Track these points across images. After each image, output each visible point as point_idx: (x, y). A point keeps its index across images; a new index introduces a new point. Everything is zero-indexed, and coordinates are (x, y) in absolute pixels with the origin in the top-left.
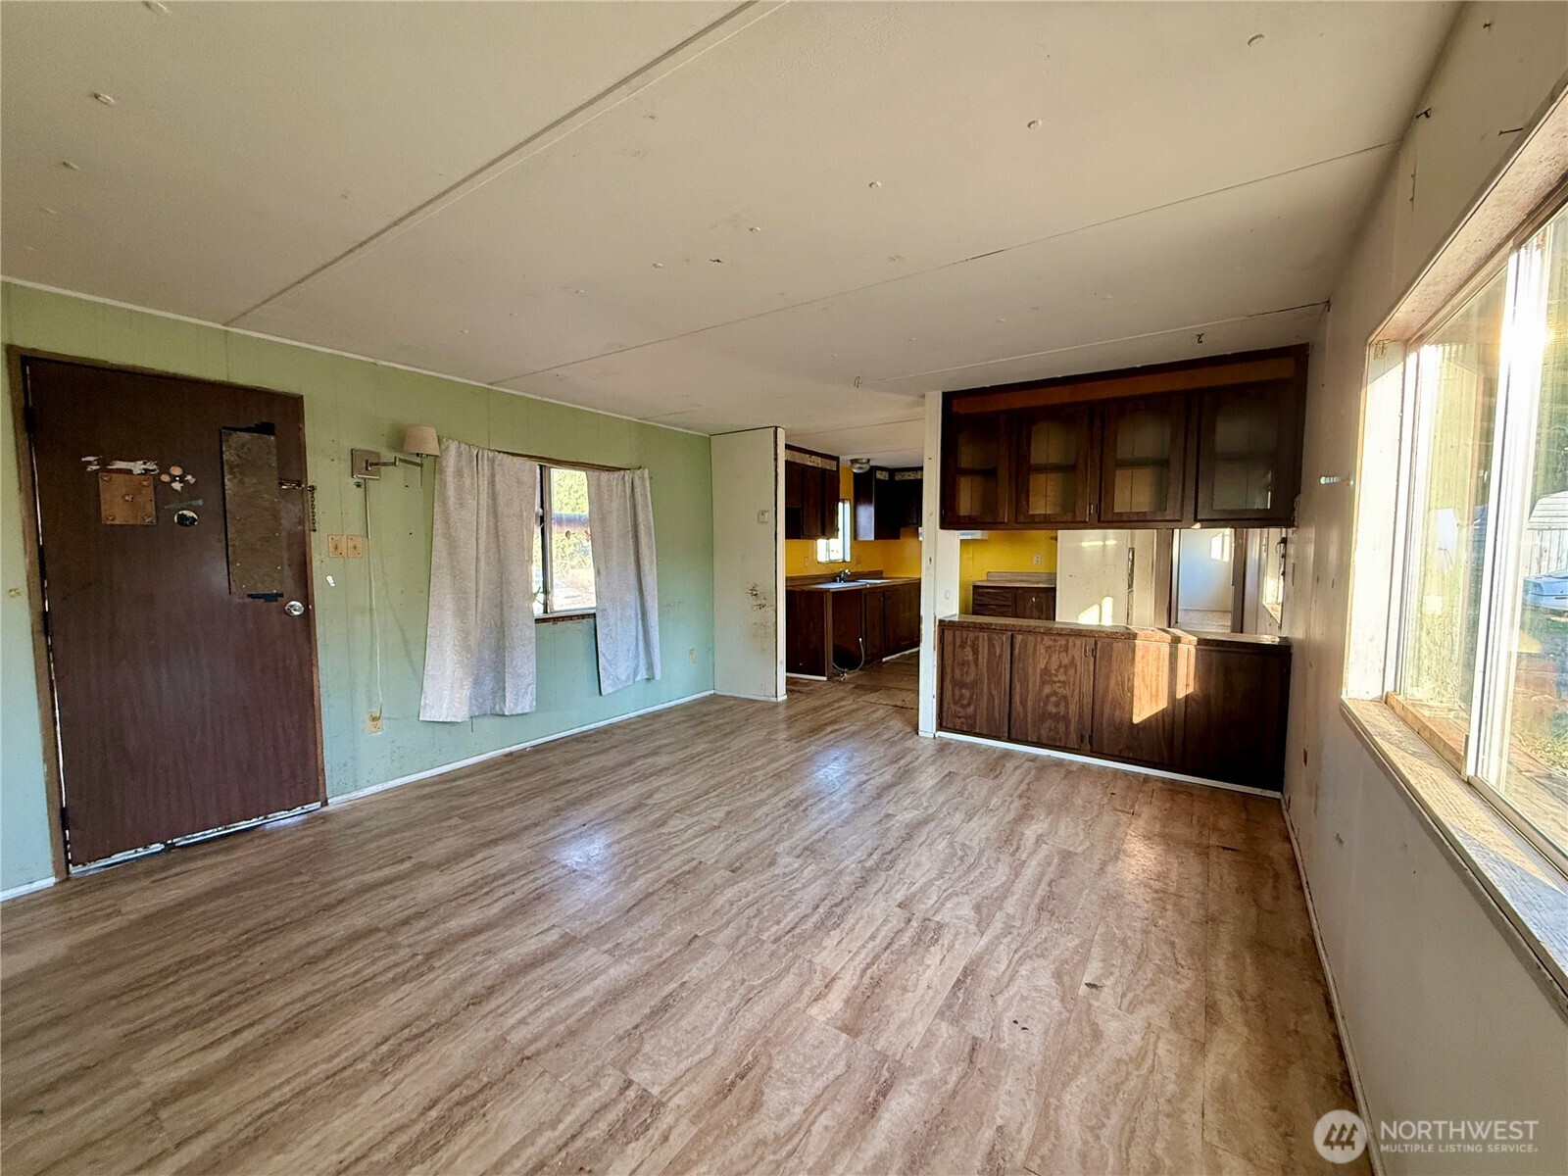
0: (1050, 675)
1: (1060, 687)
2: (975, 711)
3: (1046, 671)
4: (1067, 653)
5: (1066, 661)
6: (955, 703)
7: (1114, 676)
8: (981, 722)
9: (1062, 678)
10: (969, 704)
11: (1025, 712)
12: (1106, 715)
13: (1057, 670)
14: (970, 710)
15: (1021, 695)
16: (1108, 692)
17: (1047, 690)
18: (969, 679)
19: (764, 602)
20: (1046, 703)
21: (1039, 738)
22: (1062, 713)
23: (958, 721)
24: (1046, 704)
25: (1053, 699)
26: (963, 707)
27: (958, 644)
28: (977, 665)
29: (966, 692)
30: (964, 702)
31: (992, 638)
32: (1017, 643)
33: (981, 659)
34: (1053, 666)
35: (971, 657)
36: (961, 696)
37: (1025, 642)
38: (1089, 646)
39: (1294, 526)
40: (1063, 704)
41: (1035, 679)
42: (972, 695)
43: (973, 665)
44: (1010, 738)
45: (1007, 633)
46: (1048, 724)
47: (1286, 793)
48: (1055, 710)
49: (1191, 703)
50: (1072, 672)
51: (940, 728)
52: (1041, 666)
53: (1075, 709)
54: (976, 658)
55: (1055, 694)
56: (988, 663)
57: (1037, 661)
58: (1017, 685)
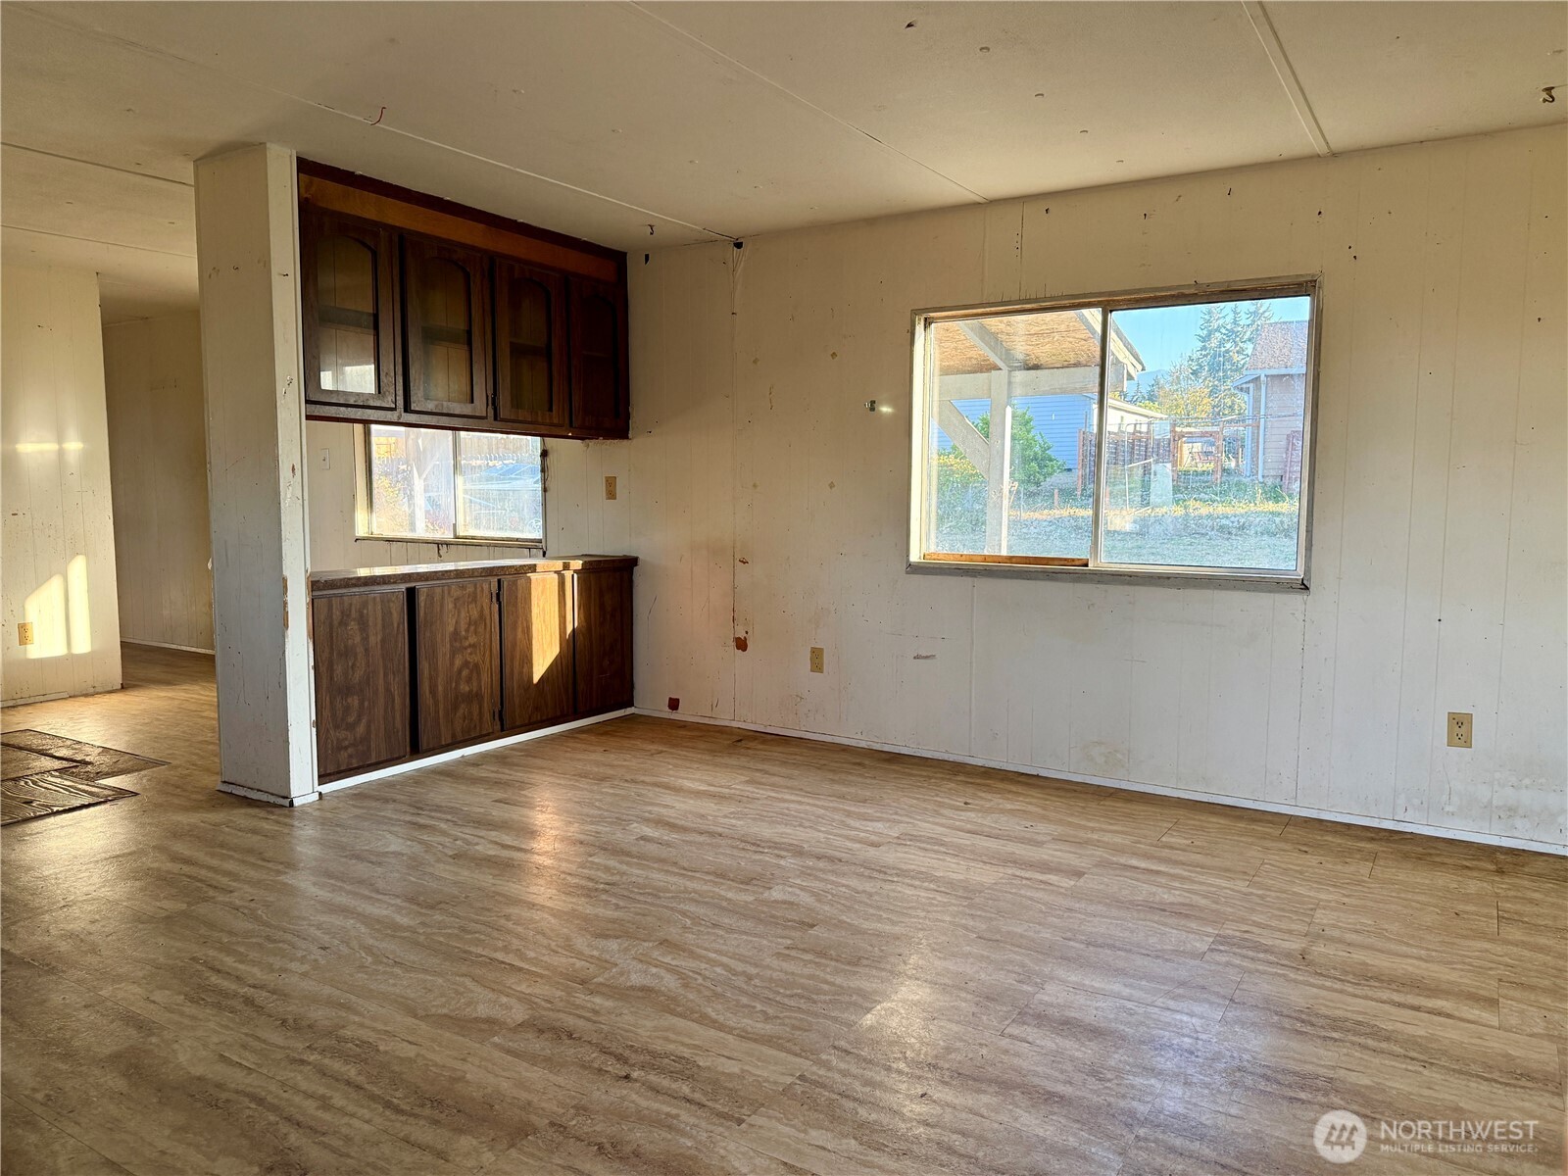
0: (461, 639)
1: (471, 654)
2: (368, 727)
3: (456, 634)
4: (476, 602)
5: (475, 614)
6: (337, 727)
7: (520, 623)
8: (379, 749)
9: (472, 640)
10: (359, 719)
11: (436, 704)
12: (515, 675)
13: (467, 631)
14: (361, 729)
15: (431, 678)
16: (516, 644)
17: (458, 662)
18: (357, 676)
20: (458, 680)
21: (454, 736)
22: (475, 690)
23: (344, 755)
24: (457, 684)
25: (465, 673)
26: (351, 727)
27: (336, 623)
28: (366, 650)
29: (354, 701)
30: (351, 720)
31: (385, 599)
32: (422, 600)
33: (375, 639)
34: (463, 626)
35: (358, 639)
36: (347, 709)
37: (430, 596)
38: (495, 589)
39: (626, 441)
40: (475, 675)
41: (444, 649)
42: (361, 703)
43: (360, 650)
44: (416, 751)
45: (403, 587)
46: (461, 711)
47: (649, 701)
48: (467, 689)
49: (580, 639)
50: (481, 629)
51: (324, 777)
52: (451, 629)
53: (485, 677)
54: (366, 639)
55: (466, 664)
56: (383, 641)
57: (446, 621)
58: (424, 667)
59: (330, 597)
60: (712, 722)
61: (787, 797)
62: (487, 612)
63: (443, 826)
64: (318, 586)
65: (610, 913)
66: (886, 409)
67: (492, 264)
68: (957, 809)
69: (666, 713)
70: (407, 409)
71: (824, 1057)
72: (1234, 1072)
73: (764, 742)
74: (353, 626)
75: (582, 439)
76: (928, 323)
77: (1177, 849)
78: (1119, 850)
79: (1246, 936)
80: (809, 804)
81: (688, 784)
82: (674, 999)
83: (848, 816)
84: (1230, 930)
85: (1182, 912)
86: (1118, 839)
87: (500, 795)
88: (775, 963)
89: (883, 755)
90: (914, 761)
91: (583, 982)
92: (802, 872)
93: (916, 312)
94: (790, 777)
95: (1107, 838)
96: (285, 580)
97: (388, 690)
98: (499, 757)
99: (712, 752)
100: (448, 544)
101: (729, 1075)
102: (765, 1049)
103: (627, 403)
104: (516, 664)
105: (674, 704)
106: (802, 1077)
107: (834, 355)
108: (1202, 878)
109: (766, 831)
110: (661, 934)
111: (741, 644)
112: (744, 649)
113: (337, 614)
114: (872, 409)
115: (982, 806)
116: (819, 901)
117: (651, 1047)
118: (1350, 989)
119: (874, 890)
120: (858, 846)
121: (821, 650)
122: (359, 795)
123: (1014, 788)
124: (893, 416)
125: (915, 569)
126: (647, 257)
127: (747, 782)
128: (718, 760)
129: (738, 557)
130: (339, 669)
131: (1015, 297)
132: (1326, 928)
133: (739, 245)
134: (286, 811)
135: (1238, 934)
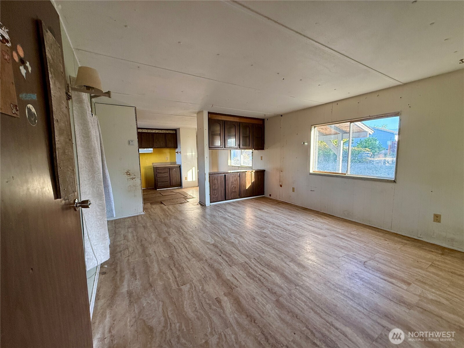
0: (233, 183)
1: (235, 185)
2: (218, 195)
3: (232, 182)
5: (235, 179)
6: (213, 195)
7: (243, 180)
8: (220, 199)
9: (235, 183)
10: (216, 194)
11: (229, 193)
12: (242, 189)
13: (234, 181)
14: (217, 195)
15: (228, 188)
16: (242, 184)
17: (232, 186)
18: (216, 188)
19: (134, 177)
20: (232, 189)
21: (231, 198)
23: (214, 199)
25: (233, 188)
26: (215, 195)
27: (213, 180)
28: (218, 184)
29: (216, 191)
30: (215, 194)
31: (221, 176)
32: (226, 177)
33: (219, 182)
34: (233, 181)
35: (216, 182)
36: (215, 193)
37: (228, 176)
38: (239, 175)
39: (264, 150)
40: (235, 189)
41: (230, 184)
42: (217, 192)
43: (217, 184)
44: (226, 200)
45: (224, 175)
46: (233, 194)
47: (267, 195)
48: (234, 190)
49: (254, 183)
50: (236, 181)
51: (211, 202)
52: (231, 181)
53: (237, 189)
54: (218, 182)
55: (234, 187)
56: (220, 183)
57: (230, 180)
58: (227, 187)
59: (212, 176)
60: (276, 199)
61: (279, 214)
62: (237, 178)
63: (223, 211)
64: (210, 174)
65: (236, 229)
66: (306, 144)
67: (239, 124)
68: (311, 221)
69: (269, 197)
70: (225, 148)
71: (251, 259)
72: (327, 282)
73: (283, 203)
74: (216, 180)
75: (257, 150)
76: (315, 127)
77: (353, 235)
78: (339, 233)
79: (354, 255)
80: (282, 216)
81: (264, 210)
82: (235, 245)
83: (288, 219)
84: (351, 254)
85: (342, 248)
86: (340, 231)
87: (234, 208)
88: (255, 242)
89: (303, 208)
90: (310, 210)
91: (224, 239)
92: (272, 228)
93: (312, 125)
94: (282, 211)
95: (338, 230)
96: (205, 174)
97: (221, 190)
98: (238, 202)
99: (272, 204)
100: (239, 167)
101: (234, 258)
102: (243, 256)
103: (264, 144)
104: (242, 187)
105: (270, 195)
106: (245, 262)
107: (297, 134)
108: (353, 242)
109: (271, 220)
110: (241, 234)
111: (281, 186)
112: (281, 187)
113: (213, 179)
114: (304, 144)
115: (316, 220)
116: (271, 233)
117: (227, 252)
118: (371, 272)
119: (282, 233)
120: (285, 225)
121: (294, 188)
122: (215, 205)
123: (326, 217)
124: (307, 145)
125: (311, 174)
126: (268, 119)
127: (274, 211)
128: (272, 206)
129: (281, 170)
130: (213, 187)
131: (331, 122)
132: (376, 258)
133: (282, 116)
134: (205, 207)
135: (352, 255)
